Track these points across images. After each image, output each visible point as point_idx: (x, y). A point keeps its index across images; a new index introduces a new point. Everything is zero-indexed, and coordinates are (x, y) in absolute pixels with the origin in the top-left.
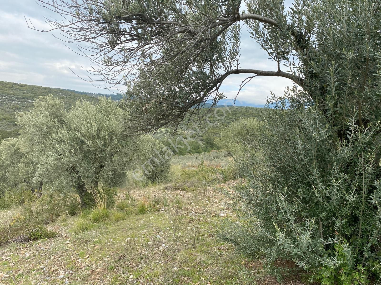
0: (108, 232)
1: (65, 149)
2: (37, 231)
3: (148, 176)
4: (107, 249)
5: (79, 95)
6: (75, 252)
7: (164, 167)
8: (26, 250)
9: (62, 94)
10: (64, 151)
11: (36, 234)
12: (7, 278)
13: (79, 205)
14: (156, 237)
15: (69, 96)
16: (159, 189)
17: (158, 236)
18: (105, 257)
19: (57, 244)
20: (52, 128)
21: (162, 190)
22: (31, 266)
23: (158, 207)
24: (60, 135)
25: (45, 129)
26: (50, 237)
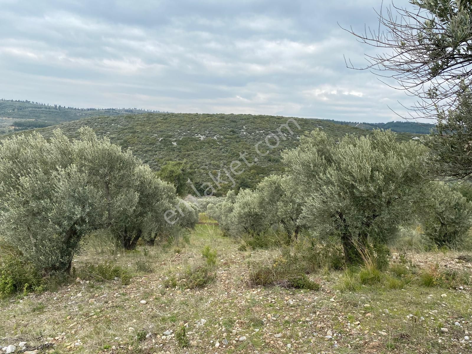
0: (381, 299)
1: (333, 192)
2: (300, 279)
3: (432, 237)
4: (382, 321)
5: (338, 126)
6: (343, 314)
7: (459, 227)
8: (289, 297)
9: (320, 126)
10: (332, 194)
11: (299, 282)
12: (274, 321)
13: (343, 259)
14: (454, 324)
15: (327, 128)
16: (452, 258)
17: (457, 323)
18: (381, 330)
19: (321, 299)
20: (319, 166)
21: (457, 260)
22: (297, 315)
23: (453, 283)
24: (329, 176)
25: (312, 168)
26: (313, 289)
